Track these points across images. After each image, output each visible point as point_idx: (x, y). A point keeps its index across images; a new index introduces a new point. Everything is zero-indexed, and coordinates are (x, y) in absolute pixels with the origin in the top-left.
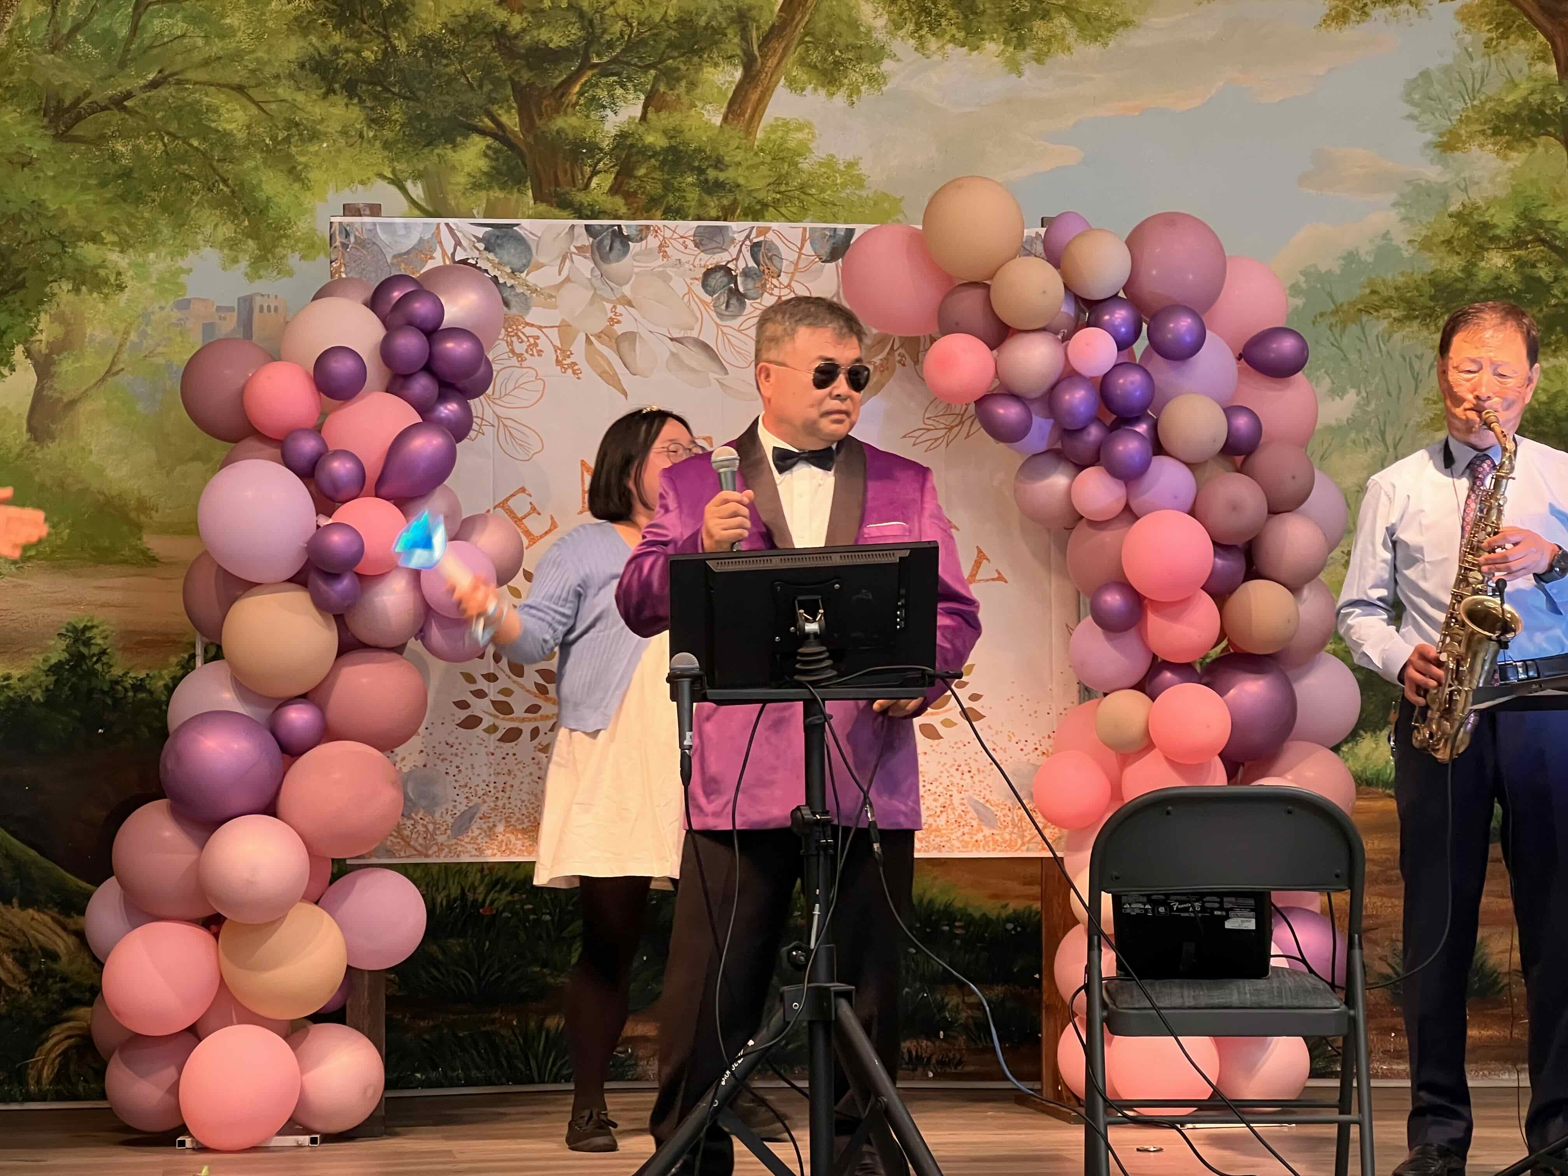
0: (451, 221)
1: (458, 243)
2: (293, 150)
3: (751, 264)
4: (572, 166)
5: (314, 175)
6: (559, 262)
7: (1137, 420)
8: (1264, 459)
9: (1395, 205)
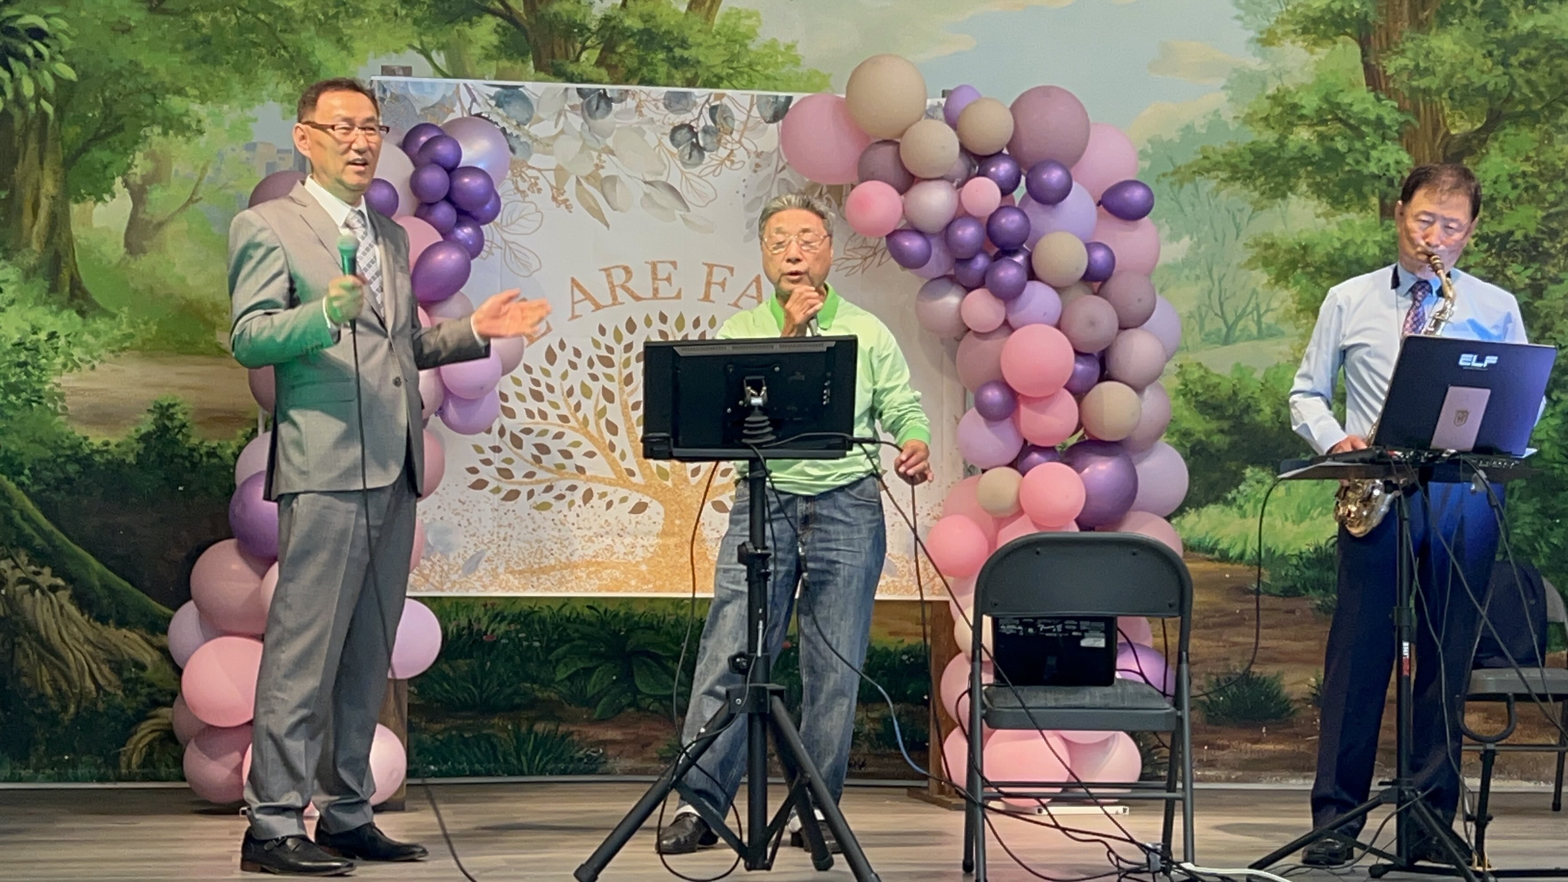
0: (469, 82)
1: (474, 100)
2: (341, 24)
3: (710, 123)
4: (566, 42)
5: (358, 45)
6: (555, 117)
7: (1015, 252)
8: (1116, 285)
9: (1224, 88)
